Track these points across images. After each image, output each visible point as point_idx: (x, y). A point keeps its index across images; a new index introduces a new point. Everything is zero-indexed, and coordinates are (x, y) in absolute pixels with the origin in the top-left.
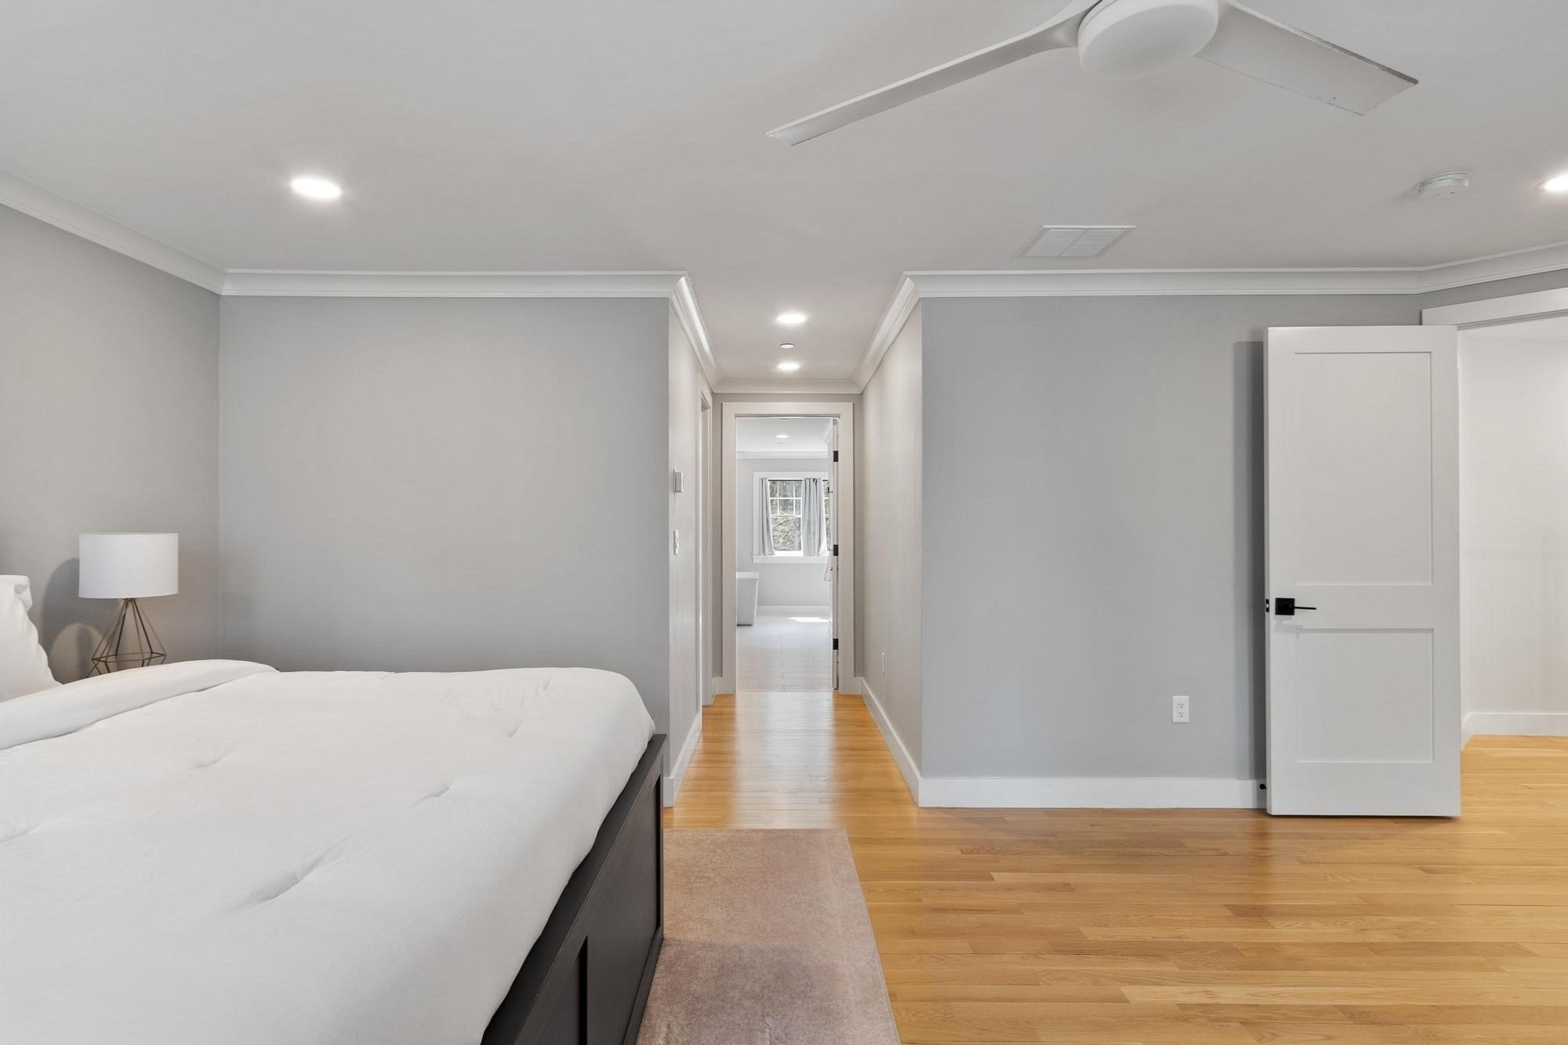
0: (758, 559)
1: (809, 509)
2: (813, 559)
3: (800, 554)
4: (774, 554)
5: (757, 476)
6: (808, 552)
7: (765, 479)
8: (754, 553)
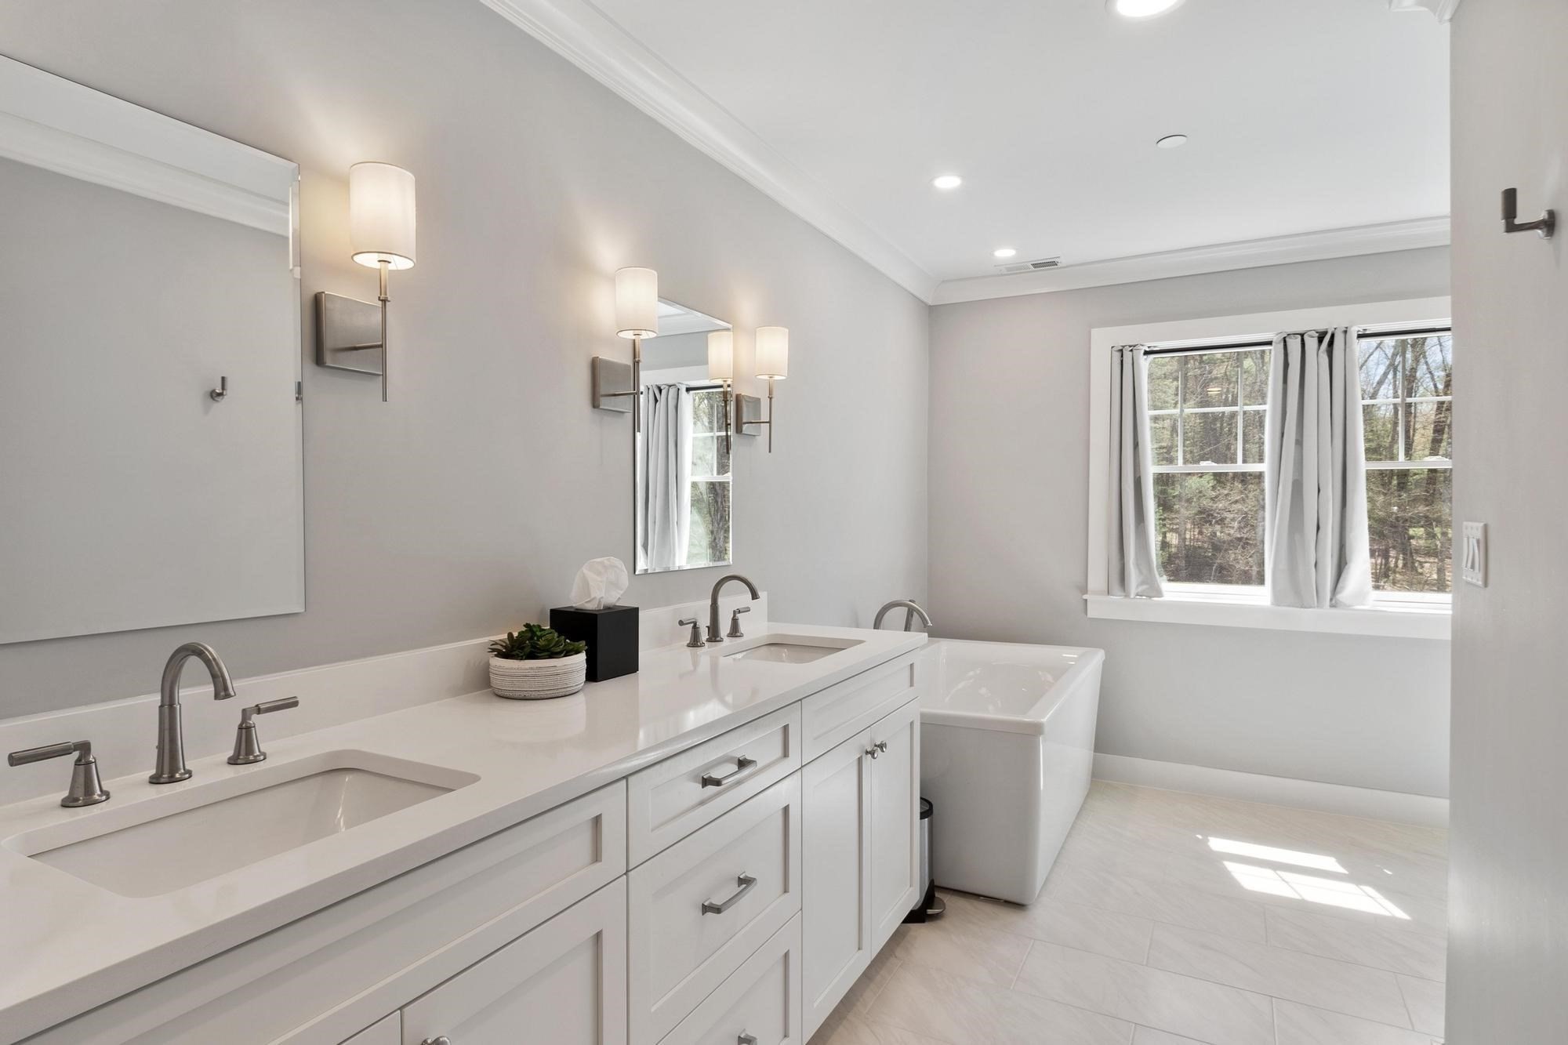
0: (1103, 606)
1: (1299, 442)
2: (1311, 619)
3: (1257, 596)
4: (1159, 594)
5: (1104, 341)
6: (1294, 592)
7: (1133, 348)
8: (1090, 586)
